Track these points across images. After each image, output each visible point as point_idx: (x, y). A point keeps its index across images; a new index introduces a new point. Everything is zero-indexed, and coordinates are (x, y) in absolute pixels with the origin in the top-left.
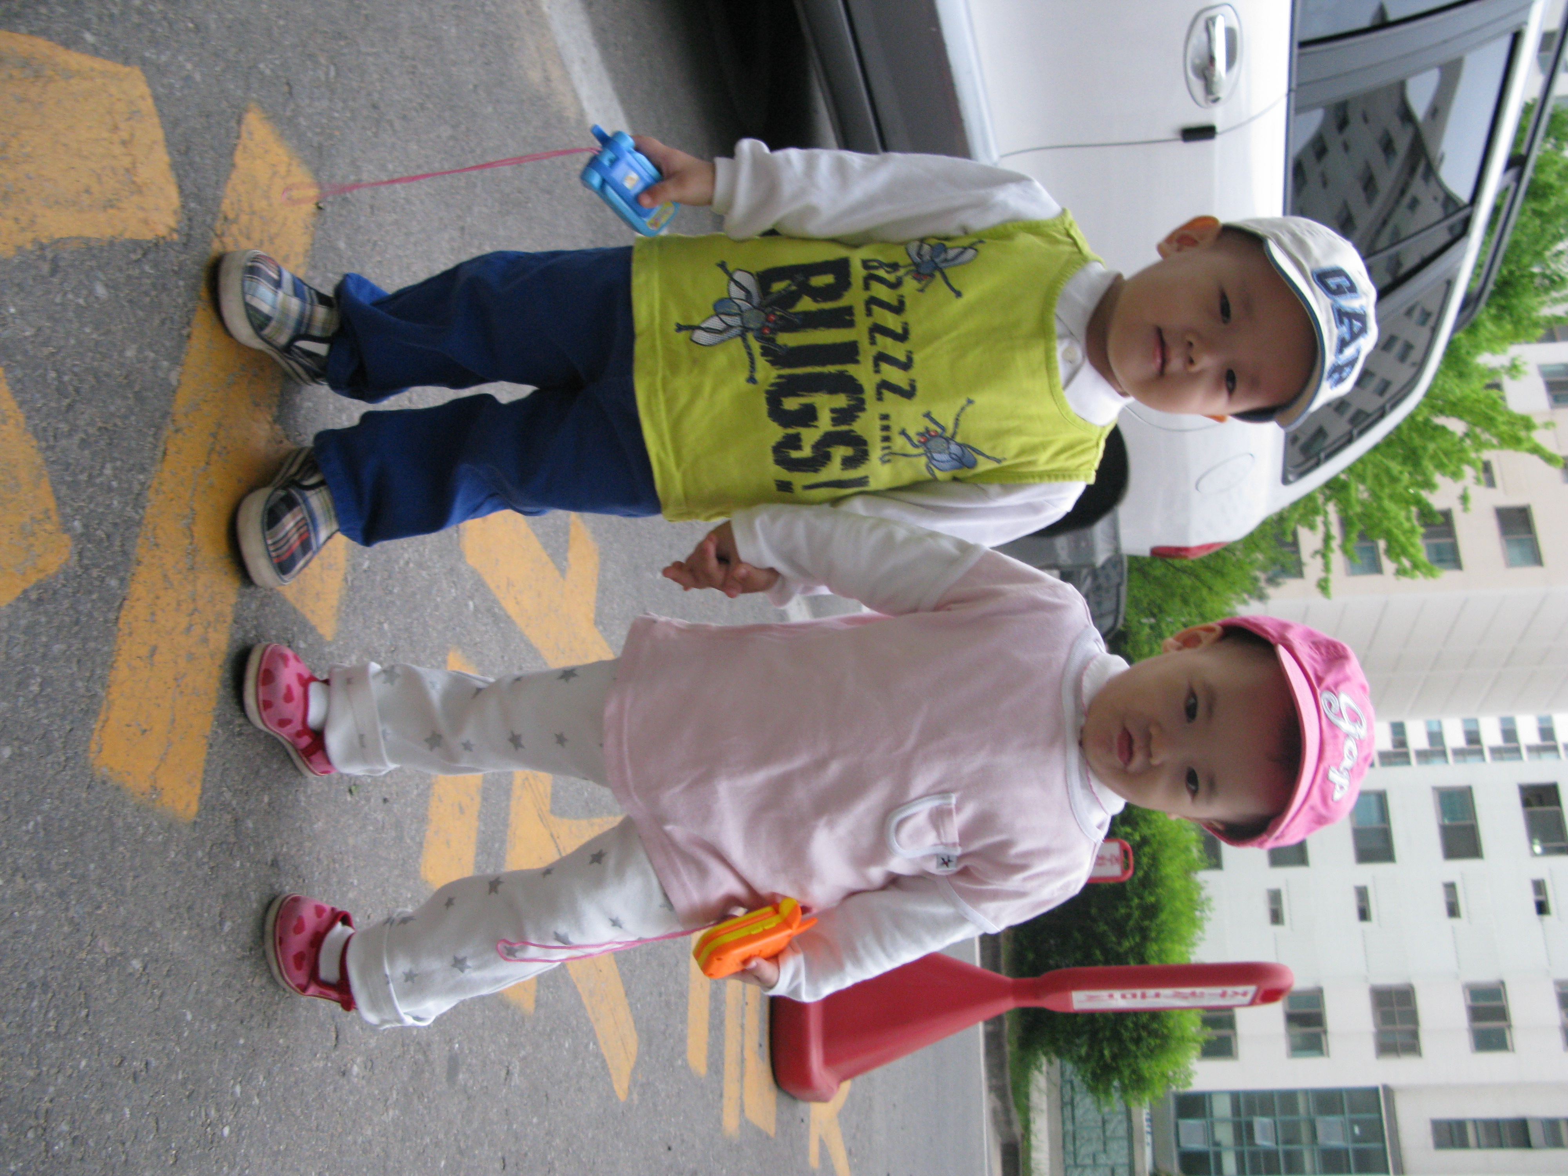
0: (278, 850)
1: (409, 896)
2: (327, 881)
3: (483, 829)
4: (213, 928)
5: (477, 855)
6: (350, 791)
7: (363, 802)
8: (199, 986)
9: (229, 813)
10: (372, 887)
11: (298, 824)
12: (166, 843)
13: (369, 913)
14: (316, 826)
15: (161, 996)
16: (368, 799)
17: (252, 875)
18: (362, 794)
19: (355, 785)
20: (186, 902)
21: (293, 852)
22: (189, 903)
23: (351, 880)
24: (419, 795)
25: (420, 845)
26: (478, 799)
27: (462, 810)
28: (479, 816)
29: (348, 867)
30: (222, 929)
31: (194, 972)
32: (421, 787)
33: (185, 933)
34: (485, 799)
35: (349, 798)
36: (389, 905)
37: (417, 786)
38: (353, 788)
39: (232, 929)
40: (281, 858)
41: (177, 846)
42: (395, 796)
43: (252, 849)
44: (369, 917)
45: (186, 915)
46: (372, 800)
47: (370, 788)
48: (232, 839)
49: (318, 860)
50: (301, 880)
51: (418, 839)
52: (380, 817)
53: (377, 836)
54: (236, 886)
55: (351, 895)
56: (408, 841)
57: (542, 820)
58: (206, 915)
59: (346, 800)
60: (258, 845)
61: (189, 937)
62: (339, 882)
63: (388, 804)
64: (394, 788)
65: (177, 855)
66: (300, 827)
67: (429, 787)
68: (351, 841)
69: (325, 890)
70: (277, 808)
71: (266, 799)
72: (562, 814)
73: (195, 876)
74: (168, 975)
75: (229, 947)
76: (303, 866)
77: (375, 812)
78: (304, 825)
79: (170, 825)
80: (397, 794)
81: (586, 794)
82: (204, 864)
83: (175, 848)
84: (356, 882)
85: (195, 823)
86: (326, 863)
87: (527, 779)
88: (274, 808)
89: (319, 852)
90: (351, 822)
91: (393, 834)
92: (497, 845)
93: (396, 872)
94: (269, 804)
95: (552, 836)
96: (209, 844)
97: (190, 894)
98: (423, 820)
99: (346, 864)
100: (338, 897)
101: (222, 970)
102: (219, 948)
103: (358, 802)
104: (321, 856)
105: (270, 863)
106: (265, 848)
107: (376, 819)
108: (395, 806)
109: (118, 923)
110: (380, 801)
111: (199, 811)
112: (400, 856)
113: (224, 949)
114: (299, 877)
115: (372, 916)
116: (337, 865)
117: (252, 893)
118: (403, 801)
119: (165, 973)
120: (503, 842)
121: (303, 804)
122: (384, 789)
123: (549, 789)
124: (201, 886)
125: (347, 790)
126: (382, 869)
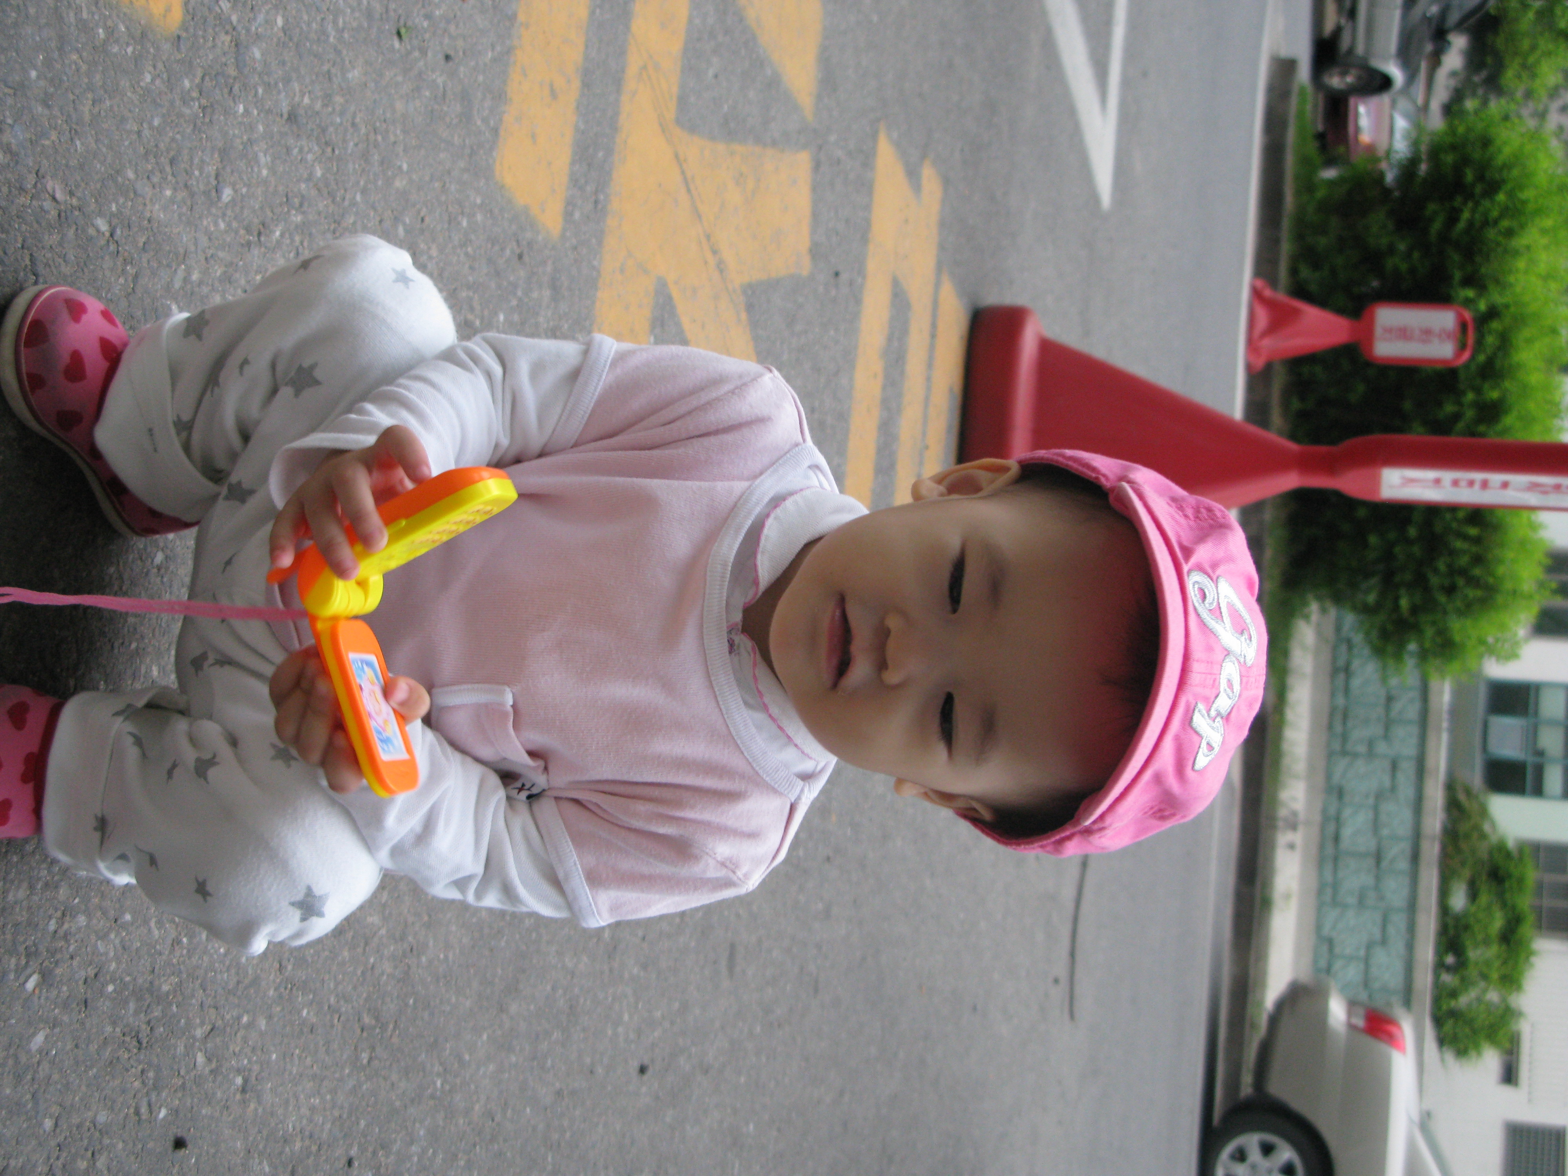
0: (297, 99)
1: (479, 201)
2: (365, 156)
3: (582, 127)
4: (206, 193)
5: (573, 163)
6: (399, 34)
7: (416, 54)
8: (188, 272)
9: (227, 33)
10: (427, 178)
11: (325, 68)
12: (137, 59)
13: (422, 214)
14: (350, 76)
15: (136, 277)
16: (424, 52)
17: (261, 128)
18: (415, 42)
19: (405, 26)
20: (168, 151)
21: (318, 106)
22: (172, 153)
23: (399, 164)
24: (494, 60)
25: (495, 131)
26: (576, 84)
27: (554, 94)
28: (578, 107)
29: (395, 143)
30: (219, 198)
31: (182, 251)
32: (498, 48)
33: (168, 193)
34: (586, 85)
35: (397, 44)
36: (450, 209)
37: (493, 47)
38: (403, 31)
39: (233, 201)
40: (301, 112)
41: (155, 67)
42: (461, 53)
43: (260, 91)
44: (423, 220)
45: (168, 169)
46: (430, 54)
47: (427, 36)
48: (232, 71)
49: (354, 125)
50: (329, 150)
51: (492, 123)
52: (440, 81)
53: (436, 107)
54: (238, 141)
55: (399, 184)
56: (479, 123)
57: (664, 131)
58: (197, 173)
59: (392, 46)
60: (268, 86)
61: (172, 200)
62: (382, 163)
63: (451, 64)
64: (460, 43)
65: (153, 81)
66: (329, 72)
67: (509, 51)
68: (399, 106)
69: (363, 170)
70: (295, 39)
71: (280, 22)
72: (692, 129)
73: (180, 115)
74: (144, 249)
75: (229, 225)
76: (331, 129)
77: (433, 71)
78: (333, 71)
79: (143, 35)
80: (464, 53)
81: (726, 108)
82: (193, 99)
83: (151, 69)
84: (405, 167)
85: (179, 37)
86: (363, 131)
87: (644, 68)
88: (291, 39)
89: (355, 113)
90: (400, 79)
91: (458, 108)
92: (601, 154)
93: (462, 164)
94: (284, 30)
95: (677, 156)
96: (199, 73)
97: (173, 140)
98: (500, 97)
99: (392, 138)
100: (380, 183)
101: (221, 254)
102: (216, 224)
103: (409, 53)
104: (358, 120)
105: (286, 116)
106: (279, 92)
107: (434, 81)
108: (462, 69)
109: (73, 163)
110: (441, 57)
111: (184, 22)
112: (467, 142)
113: (222, 226)
114: (327, 144)
115: (427, 220)
116: (379, 138)
117: (261, 155)
118: (473, 64)
119: (141, 244)
120: (609, 152)
121: (332, 39)
122: (446, 41)
123: (675, 90)
124: (189, 131)
125: (394, 32)
126: (442, 156)
